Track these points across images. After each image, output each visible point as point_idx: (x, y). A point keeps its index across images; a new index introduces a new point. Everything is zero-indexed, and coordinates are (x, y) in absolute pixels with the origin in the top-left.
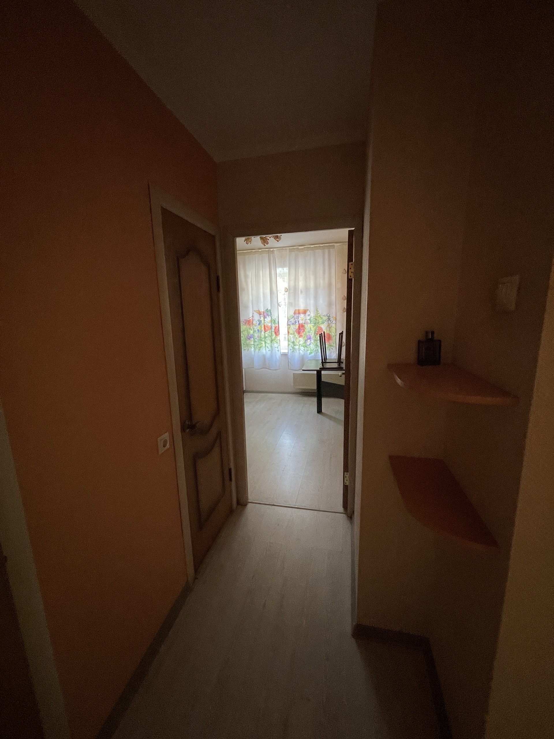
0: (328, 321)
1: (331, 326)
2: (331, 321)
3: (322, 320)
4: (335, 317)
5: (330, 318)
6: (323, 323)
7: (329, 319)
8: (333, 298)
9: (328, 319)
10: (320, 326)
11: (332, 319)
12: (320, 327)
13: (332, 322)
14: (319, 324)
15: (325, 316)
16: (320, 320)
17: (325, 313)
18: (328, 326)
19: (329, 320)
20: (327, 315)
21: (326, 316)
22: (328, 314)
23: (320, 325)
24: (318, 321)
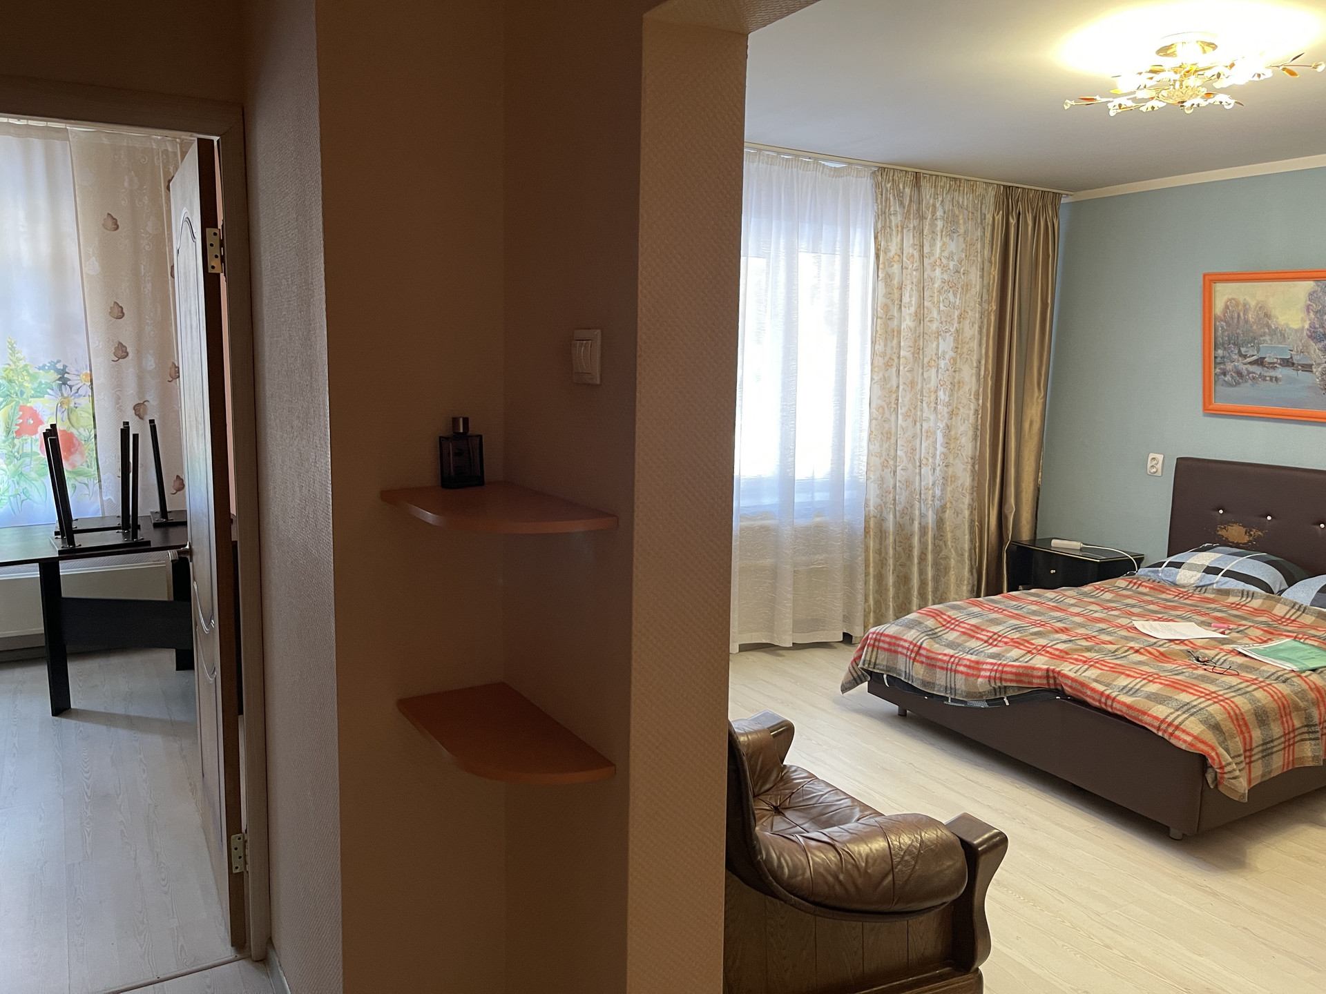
0: (60, 386)
1: (72, 405)
2: (71, 387)
3: (36, 385)
4: (86, 374)
5: (66, 376)
6: (39, 393)
7: (63, 381)
8: (76, 307)
9: (59, 379)
10: (29, 405)
11: (73, 379)
12: (31, 408)
13: (77, 392)
14: (25, 396)
15: (47, 371)
16: (26, 384)
17: (45, 361)
18: (62, 403)
19: (65, 384)
20: (53, 366)
21: (52, 371)
22: (59, 361)
23: (27, 401)
24: (21, 385)
